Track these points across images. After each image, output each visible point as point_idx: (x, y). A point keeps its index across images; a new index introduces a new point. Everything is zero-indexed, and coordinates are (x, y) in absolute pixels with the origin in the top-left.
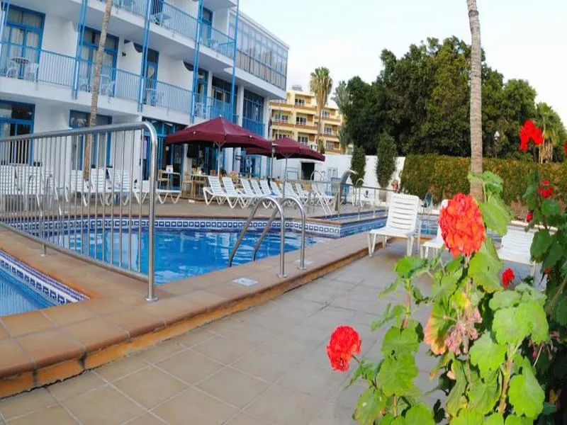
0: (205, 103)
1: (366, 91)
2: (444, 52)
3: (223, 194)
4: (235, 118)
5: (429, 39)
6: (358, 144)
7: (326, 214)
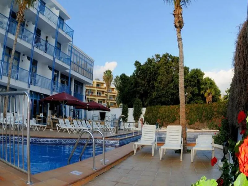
0: (57, 85)
1: (128, 80)
2: (162, 60)
3: (65, 127)
4: (70, 93)
5: (156, 55)
6: (124, 103)
7: (112, 135)
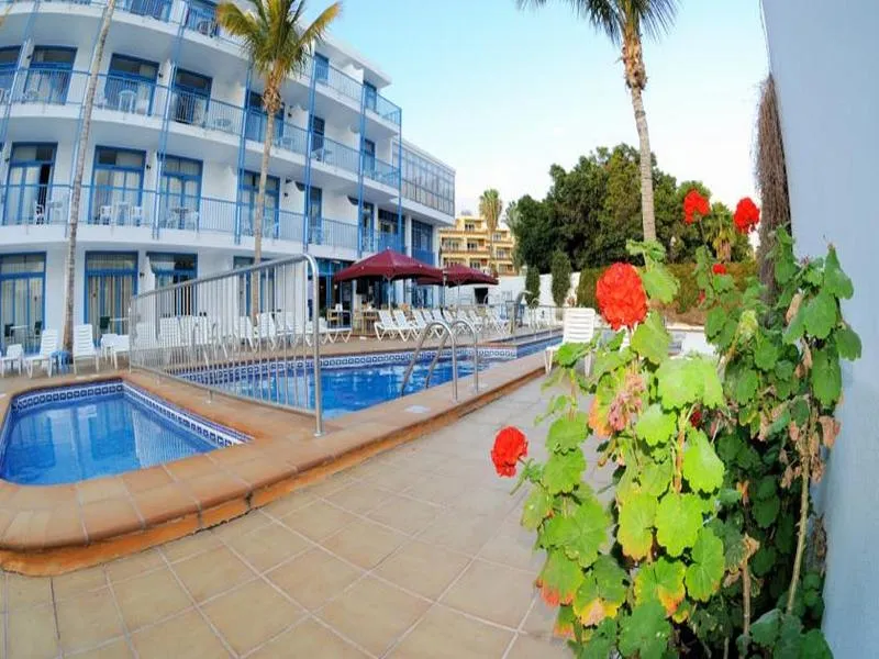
0: (372, 235)
1: (537, 208)
2: (614, 161)
3: (395, 328)
4: (404, 249)
5: (598, 149)
6: (531, 265)
7: (502, 338)
